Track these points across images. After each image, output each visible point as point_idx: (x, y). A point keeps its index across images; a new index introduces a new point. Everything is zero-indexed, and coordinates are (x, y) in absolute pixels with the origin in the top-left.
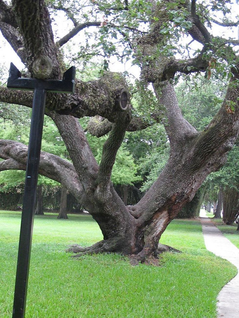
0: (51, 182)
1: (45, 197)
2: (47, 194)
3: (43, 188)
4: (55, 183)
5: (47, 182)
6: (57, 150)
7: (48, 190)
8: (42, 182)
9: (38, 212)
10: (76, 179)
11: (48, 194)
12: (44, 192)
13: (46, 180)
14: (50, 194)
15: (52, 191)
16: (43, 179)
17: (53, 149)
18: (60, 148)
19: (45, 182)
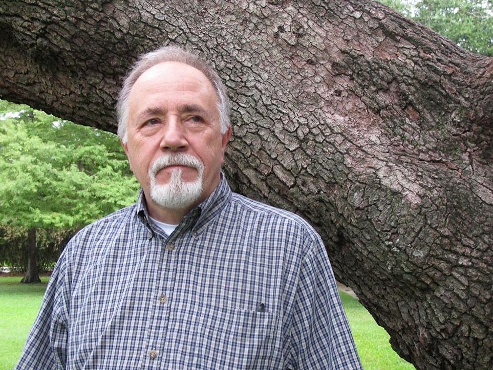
0: (53, 221)
1: (42, 250)
2: (45, 245)
3: (38, 235)
4: (61, 222)
5: (45, 221)
6: (64, 156)
7: (48, 238)
8: (35, 221)
9: (29, 279)
10: (343, 83)
11: (49, 244)
12: (40, 242)
13: (43, 216)
14: (51, 245)
15: (55, 239)
16: (36, 216)
17: (56, 155)
18: (69, 152)
19: (41, 221)
